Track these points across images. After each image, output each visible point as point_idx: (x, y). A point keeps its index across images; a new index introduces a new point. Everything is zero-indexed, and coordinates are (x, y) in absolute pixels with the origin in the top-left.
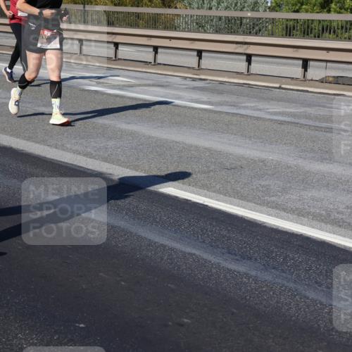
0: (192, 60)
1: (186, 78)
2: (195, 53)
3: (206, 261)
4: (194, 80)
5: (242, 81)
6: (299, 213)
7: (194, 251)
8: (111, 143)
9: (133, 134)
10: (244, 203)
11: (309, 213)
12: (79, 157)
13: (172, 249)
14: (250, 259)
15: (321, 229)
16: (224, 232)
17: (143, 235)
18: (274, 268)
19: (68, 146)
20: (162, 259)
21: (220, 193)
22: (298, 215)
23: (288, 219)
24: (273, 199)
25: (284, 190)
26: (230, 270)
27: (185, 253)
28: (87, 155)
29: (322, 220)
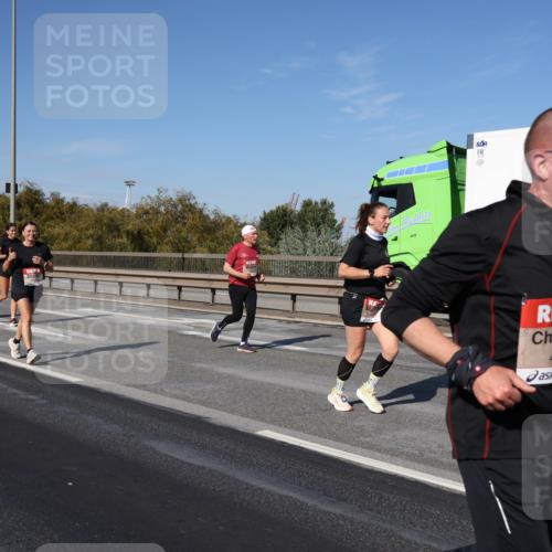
0: (287, 304)
1: (280, 321)
2: (290, 297)
3: (302, 504)
4: (289, 322)
5: (335, 323)
6: (393, 454)
7: (291, 494)
8: (209, 387)
9: (230, 378)
10: (340, 444)
11: (402, 453)
12: (177, 401)
13: (269, 492)
14: (345, 500)
15: (414, 469)
16: (320, 474)
17: (241, 478)
18: (370, 510)
19: (167, 391)
20: (259, 502)
21: (316, 435)
22: (392, 455)
23: (382, 460)
24: (368, 439)
25: (378, 431)
26: (325, 512)
27: (281, 496)
28: (185, 399)
29: (416, 461)
